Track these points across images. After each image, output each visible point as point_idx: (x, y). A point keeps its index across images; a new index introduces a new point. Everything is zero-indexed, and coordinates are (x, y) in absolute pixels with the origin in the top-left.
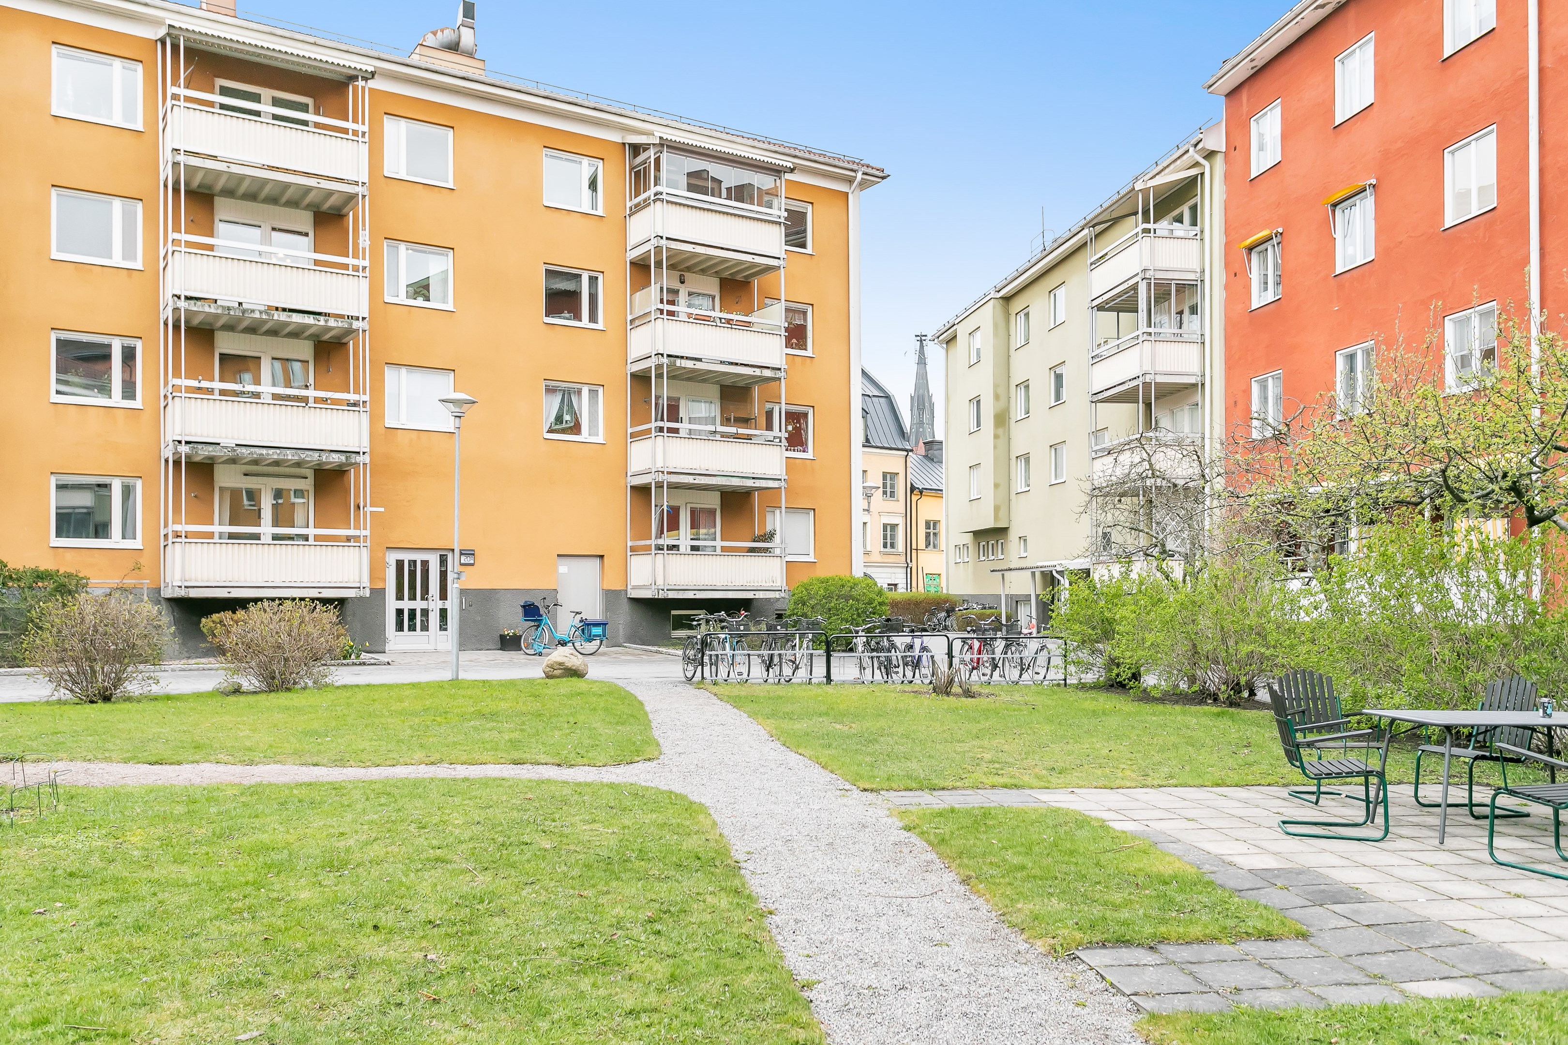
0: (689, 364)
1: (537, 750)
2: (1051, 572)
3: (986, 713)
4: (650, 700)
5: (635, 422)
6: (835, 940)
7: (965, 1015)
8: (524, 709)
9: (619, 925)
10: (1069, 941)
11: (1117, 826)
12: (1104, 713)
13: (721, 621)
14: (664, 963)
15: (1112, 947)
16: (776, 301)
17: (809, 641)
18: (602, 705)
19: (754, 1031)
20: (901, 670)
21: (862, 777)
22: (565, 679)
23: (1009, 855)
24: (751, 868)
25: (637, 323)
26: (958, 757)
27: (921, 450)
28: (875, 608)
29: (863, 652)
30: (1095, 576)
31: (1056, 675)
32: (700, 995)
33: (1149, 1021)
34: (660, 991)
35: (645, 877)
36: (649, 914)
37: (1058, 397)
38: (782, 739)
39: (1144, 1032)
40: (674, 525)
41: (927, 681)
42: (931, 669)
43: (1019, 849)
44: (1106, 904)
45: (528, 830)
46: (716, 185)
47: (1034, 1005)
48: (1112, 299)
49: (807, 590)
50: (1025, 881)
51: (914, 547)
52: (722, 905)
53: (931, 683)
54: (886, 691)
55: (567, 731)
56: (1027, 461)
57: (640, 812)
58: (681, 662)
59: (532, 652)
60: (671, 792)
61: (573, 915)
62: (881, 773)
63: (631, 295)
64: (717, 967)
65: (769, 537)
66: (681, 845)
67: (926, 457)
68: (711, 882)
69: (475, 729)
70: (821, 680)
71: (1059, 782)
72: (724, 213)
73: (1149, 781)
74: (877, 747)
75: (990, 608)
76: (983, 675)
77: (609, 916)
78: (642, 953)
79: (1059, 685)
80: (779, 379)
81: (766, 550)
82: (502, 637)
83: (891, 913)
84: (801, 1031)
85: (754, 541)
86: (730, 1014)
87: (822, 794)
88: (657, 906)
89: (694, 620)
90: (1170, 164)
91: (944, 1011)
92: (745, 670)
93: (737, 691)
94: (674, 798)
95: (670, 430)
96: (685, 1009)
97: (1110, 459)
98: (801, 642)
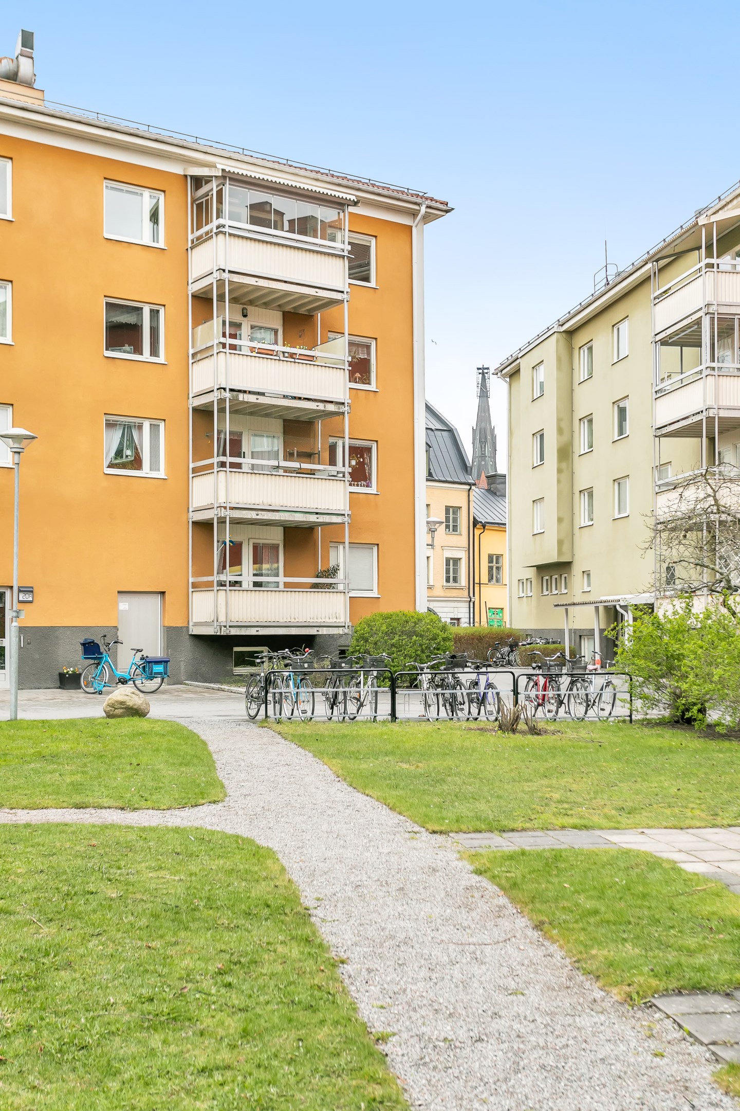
0: (252, 399)
1: (100, 793)
2: (615, 606)
3: (553, 751)
4: (214, 740)
5: (197, 456)
6: (408, 990)
7: (543, 1067)
8: (85, 750)
9: (188, 977)
10: (645, 989)
11: (689, 868)
12: (671, 751)
13: (284, 658)
14: (236, 1018)
15: (688, 995)
16: (340, 335)
17: (374, 679)
18: (165, 745)
19: (330, 1088)
20: (466, 707)
21: (430, 819)
22: (126, 719)
23: (581, 899)
24: (321, 915)
25: (199, 357)
26: (526, 797)
27: (484, 483)
28: (439, 644)
29: (428, 689)
30: (660, 613)
31: (621, 710)
32: (273, 1050)
33: (728, 1073)
34: (233, 1047)
35: (214, 926)
36: (220, 966)
37: (621, 431)
38: (348, 779)
39: (724, 1084)
40: (236, 560)
41: (492, 718)
42: (496, 706)
43: (592, 893)
44: (680, 949)
45: (93, 878)
46: (278, 218)
47: (612, 1056)
48: (676, 333)
49: (369, 626)
50: (598, 926)
51: (477, 581)
52: (294, 955)
53: (496, 720)
54: (451, 729)
55: (130, 773)
56: (591, 495)
57: (207, 858)
58: (244, 700)
59: (91, 690)
60: (238, 837)
61: (142, 968)
62: (450, 814)
63: (193, 329)
64: (290, 1021)
65: (333, 572)
66: (250, 892)
67: (489, 490)
68: (281, 931)
69: (36, 771)
70: (385, 717)
71: (629, 822)
72: (287, 246)
73: (719, 821)
74: (445, 787)
75: (554, 643)
76: (549, 711)
77: (178, 968)
78: (213, 1007)
79: (624, 721)
80: (343, 413)
81: (329, 586)
82: (62, 676)
83: (464, 961)
84: (377, 1087)
85: (317, 577)
86: (305, 1071)
87: (391, 837)
88: (228, 957)
89: (257, 657)
90: (733, 199)
91: (522, 1064)
92: (308, 707)
93: (301, 729)
94: (241, 844)
95: (233, 465)
96: (259, 1066)
97: (674, 495)
98: (366, 679)
